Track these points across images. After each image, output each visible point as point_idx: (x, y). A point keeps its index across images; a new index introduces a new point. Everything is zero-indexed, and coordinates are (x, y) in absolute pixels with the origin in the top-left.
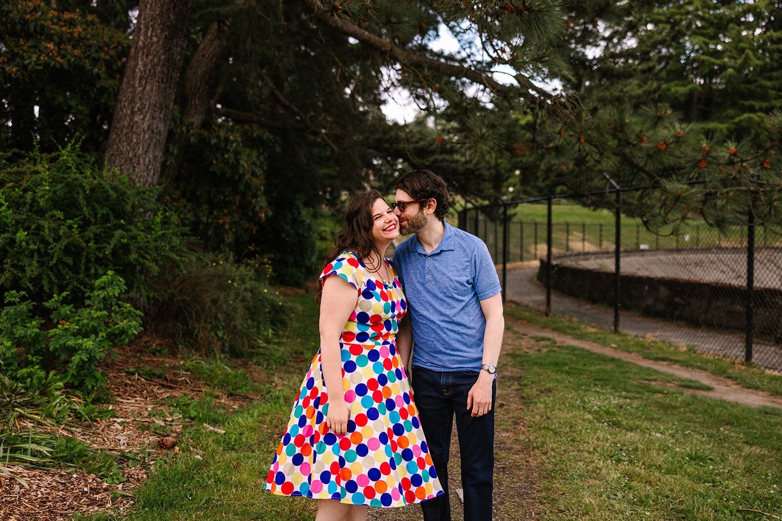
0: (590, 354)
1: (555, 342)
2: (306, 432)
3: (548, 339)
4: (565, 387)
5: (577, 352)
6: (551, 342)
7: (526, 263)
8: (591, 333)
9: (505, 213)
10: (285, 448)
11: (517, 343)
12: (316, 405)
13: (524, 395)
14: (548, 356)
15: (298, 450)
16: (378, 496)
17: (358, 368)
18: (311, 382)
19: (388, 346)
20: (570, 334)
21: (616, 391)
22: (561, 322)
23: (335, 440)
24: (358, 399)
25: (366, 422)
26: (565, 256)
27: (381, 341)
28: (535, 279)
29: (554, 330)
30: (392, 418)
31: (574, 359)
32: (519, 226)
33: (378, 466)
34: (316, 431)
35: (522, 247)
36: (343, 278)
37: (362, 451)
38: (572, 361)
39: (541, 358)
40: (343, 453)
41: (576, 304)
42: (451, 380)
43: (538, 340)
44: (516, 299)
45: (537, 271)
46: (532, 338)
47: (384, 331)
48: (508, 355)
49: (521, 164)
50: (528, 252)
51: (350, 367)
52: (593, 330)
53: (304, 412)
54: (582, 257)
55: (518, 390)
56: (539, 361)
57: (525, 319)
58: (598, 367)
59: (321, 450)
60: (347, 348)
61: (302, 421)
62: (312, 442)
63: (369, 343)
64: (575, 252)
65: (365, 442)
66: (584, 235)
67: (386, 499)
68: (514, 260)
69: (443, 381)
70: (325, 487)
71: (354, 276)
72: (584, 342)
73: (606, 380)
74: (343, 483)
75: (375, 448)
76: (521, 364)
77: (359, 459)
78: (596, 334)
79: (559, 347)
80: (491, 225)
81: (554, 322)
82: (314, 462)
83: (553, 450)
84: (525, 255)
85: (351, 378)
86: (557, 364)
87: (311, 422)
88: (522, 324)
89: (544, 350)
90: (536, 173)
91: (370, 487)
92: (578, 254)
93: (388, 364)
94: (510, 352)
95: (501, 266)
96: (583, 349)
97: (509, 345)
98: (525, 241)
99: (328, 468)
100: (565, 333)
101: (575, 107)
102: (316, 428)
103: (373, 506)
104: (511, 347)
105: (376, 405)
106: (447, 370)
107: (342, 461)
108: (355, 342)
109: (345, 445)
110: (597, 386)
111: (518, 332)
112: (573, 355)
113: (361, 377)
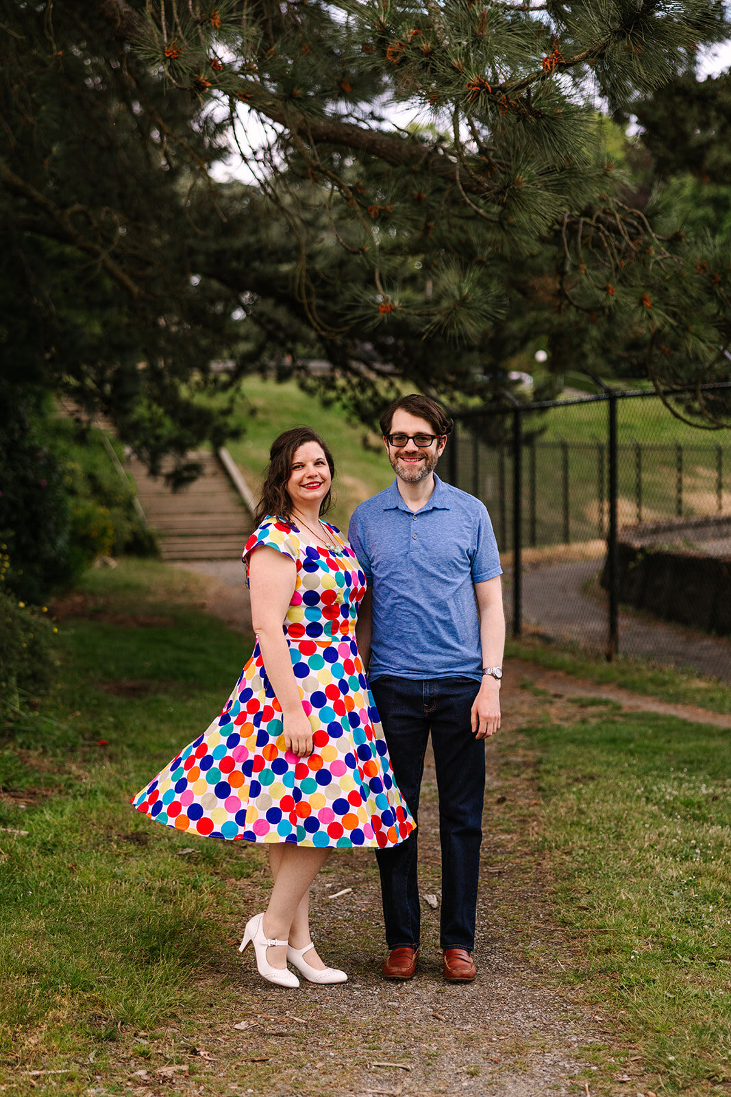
0: (685, 723)
1: (619, 708)
2: (237, 755)
3: (606, 703)
4: (622, 773)
5: (660, 722)
6: (611, 706)
7: (576, 547)
8: (698, 691)
9: (517, 426)
10: (203, 773)
11: (539, 711)
12: (257, 722)
13: (543, 785)
14: (600, 729)
15: (224, 777)
16: (347, 833)
17: (312, 672)
18: (246, 695)
19: (348, 643)
20: (653, 694)
21: (714, 779)
22: (638, 670)
24: (315, 711)
25: (327, 741)
26: (670, 528)
27: (339, 635)
28: (596, 585)
29: (622, 686)
30: (357, 738)
31: (650, 732)
32: (559, 453)
33: (345, 796)
34: (256, 755)
35: (566, 507)
36: (272, 548)
37: (324, 778)
38: (643, 735)
40: (298, 783)
41: (681, 638)
42: (436, 690)
43: (583, 704)
44: (548, 629)
45: (601, 566)
46: (570, 701)
47: (341, 619)
48: (520, 731)
49: (547, 326)
50: (582, 519)
51: (301, 671)
52: (701, 684)
54: (712, 530)
55: (532, 779)
56: (579, 737)
57: (560, 667)
58: (691, 744)
59: (266, 780)
60: (295, 646)
63: (324, 638)
64: (694, 519)
65: (326, 766)
66: (720, 475)
67: (358, 836)
69: (425, 691)
70: (274, 828)
71: (286, 543)
72: (680, 706)
73: (700, 762)
74: (301, 821)
75: (340, 774)
76: (544, 745)
77: (321, 789)
78: (707, 691)
79: (625, 716)
80: (489, 457)
81: (623, 672)
83: (581, 847)
84: (573, 525)
85: (304, 685)
86: (613, 741)
87: (248, 743)
88: (555, 677)
89: (594, 721)
90: (579, 345)
91: (337, 824)
92: (705, 523)
93: (349, 667)
94: (524, 726)
95: (509, 556)
96: (673, 718)
97: (523, 715)
98: (575, 494)
99: (276, 804)
100: (644, 693)
101: (638, 233)
102: (259, 752)
103: (341, 846)
104: (528, 718)
105: (338, 719)
106: (430, 677)
107: (297, 794)
108: (306, 637)
109: (301, 772)
110: (681, 770)
111: (544, 693)
112: (651, 727)
113: (316, 683)
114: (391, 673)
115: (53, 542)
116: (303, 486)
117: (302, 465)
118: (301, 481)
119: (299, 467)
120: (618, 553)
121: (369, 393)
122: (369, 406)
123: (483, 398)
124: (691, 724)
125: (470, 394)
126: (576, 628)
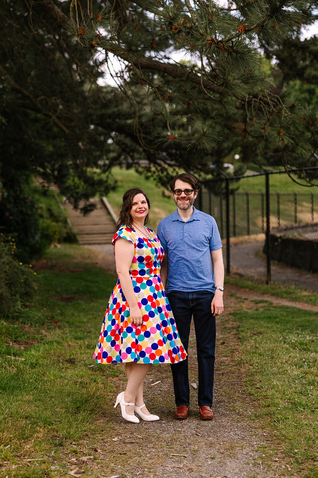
0: (299, 310)
1: (272, 304)
2: (116, 328)
3: (266, 302)
4: (273, 331)
5: (289, 310)
6: (268, 303)
7: (253, 237)
8: (305, 296)
9: (227, 186)
10: (105, 338)
11: (238, 306)
12: (120, 312)
13: (240, 336)
15: (113, 338)
16: (157, 358)
18: (115, 301)
19: (157, 278)
20: (286, 298)
21: (312, 333)
22: (280, 288)
23: (132, 330)
24: (143, 307)
26: (292, 228)
27: (153, 274)
28: (261, 252)
29: (273, 295)
30: (161, 317)
31: (285, 314)
32: (245, 197)
33: (156, 342)
34: (121, 326)
35: (248, 220)
36: (124, 239)
37: (147, 334)
38: (282, 315)
39: (258, 314)
40: (137, 337)
41: (297, 274)
42: (195, 296)
43: (256, 302)
44: (241, 271)
45: (263, 244)
46: (252, 301)
47: (153, 268)
48: (231, 314)
50: (255, 225)
51: (137, 290)
52: (306, 293)
53: (114, 317)
54: (309, 229)
55: (236, 334)
56: (255, 316)
57: (247, 287)
58: (302, 319)
59: (125, 336)
60: (134, 279)
61: (113, 323)
62: (120, 332)
63: (146, 276)
64: (302, 224)
66: (313, 206)
67: (162, 359)
68: (241, 234)
69: (190, 297)
71: (130, 236)
72: (297, 303)
73: (306, 326)
74: (138, 353)
75: (154, 333)
76: (241, 320)
77: (146, 339)
78: (309, 296)
79: (274, 307)
80: (216, 200)
81: (273, 289)
82: (122, 343)
83: (257, 363)
84: (251, 227)
85: (138, 296)
86: (269, 318)
87: (118, 322)
88: (245, 291)
89: (261, 310)
91: (153, 354)
92: (307, 226)
93: (157, 288)
94: (232, 312)
96: (294, 308)
97: (231, 307)
98: (252, 214)
99: (129, 345)
100: (282, 297)
101: (277, 105)
102: (121, 324)
104: (233, 309)
105: (153, 310)
109: (138, 332)
110: (298, 330)
111: (240, 298)
112: (285, 312)
113: (143, 295)
114: (176, 290)
115: (34, 238)
116: (137, 212)
117: (136, 203)
118: (136, 210)
119: (135, 204)
120: (270, 239)
121: (165, 173)
122: (165, 179)
123: (213, 175)
124: (302, 310)
125: (207, 173)
126: (253, 271)
